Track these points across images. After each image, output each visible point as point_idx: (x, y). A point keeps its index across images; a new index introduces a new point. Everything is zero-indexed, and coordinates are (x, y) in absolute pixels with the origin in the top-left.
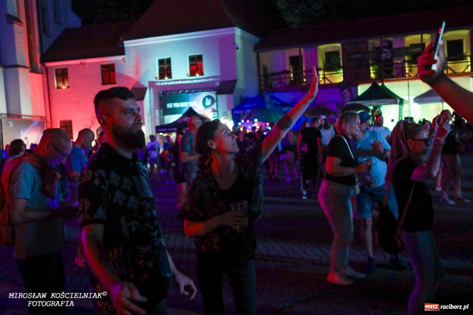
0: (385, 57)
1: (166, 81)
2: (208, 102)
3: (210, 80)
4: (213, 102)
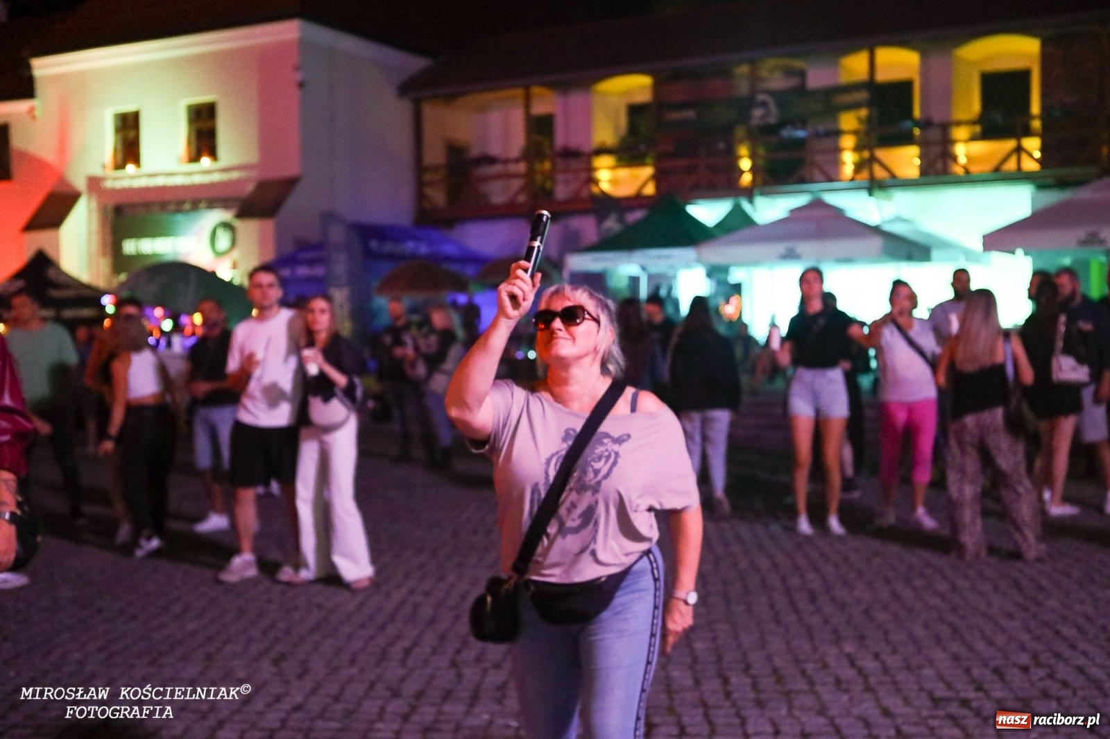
0: (764, 117)
1: (132, 178)
2: (224, 240)
3: (235, 175)
4: (234, 243)
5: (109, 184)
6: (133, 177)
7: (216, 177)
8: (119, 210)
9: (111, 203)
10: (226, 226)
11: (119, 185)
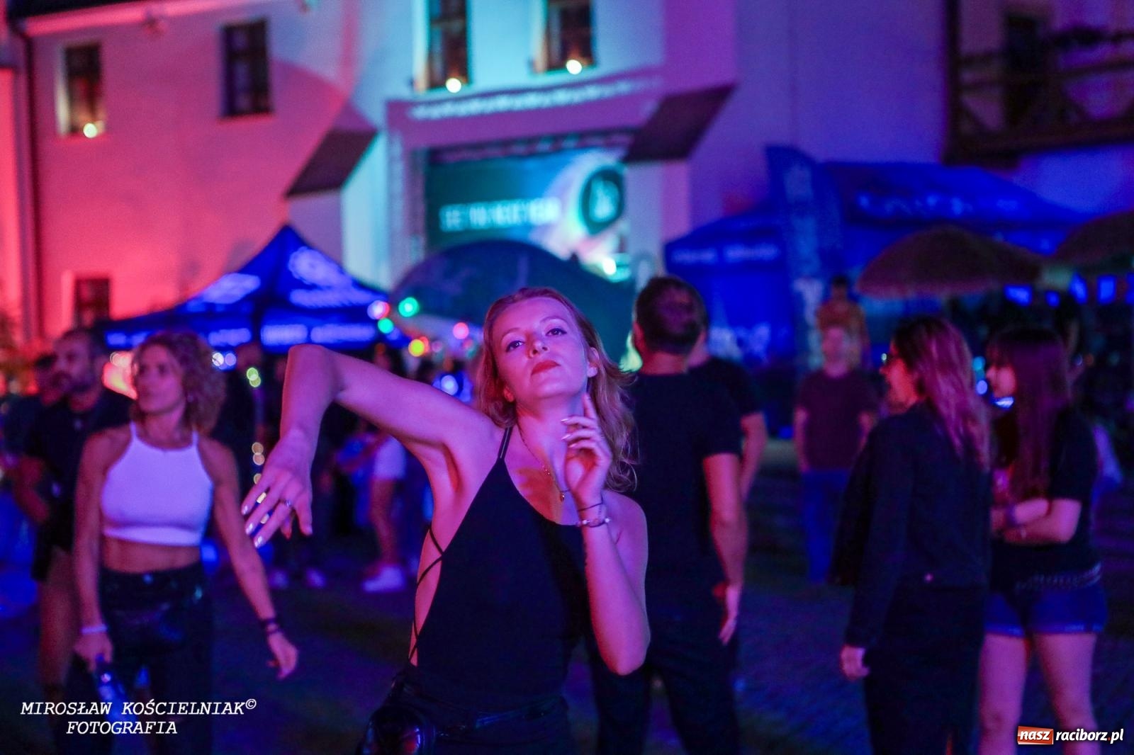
2: (604, 202)
3: (623, 87)
4: (620, 208)
5: (420, 113)
6: (457, 99)
7: (592, 93)
8: (435, 157)
9: (423, 144)
10: (609, 177)
11: (436, 112)
